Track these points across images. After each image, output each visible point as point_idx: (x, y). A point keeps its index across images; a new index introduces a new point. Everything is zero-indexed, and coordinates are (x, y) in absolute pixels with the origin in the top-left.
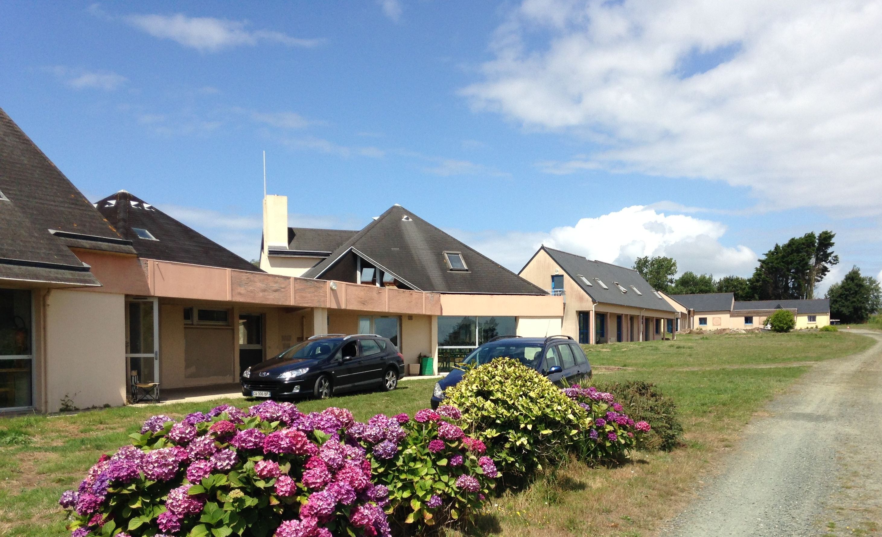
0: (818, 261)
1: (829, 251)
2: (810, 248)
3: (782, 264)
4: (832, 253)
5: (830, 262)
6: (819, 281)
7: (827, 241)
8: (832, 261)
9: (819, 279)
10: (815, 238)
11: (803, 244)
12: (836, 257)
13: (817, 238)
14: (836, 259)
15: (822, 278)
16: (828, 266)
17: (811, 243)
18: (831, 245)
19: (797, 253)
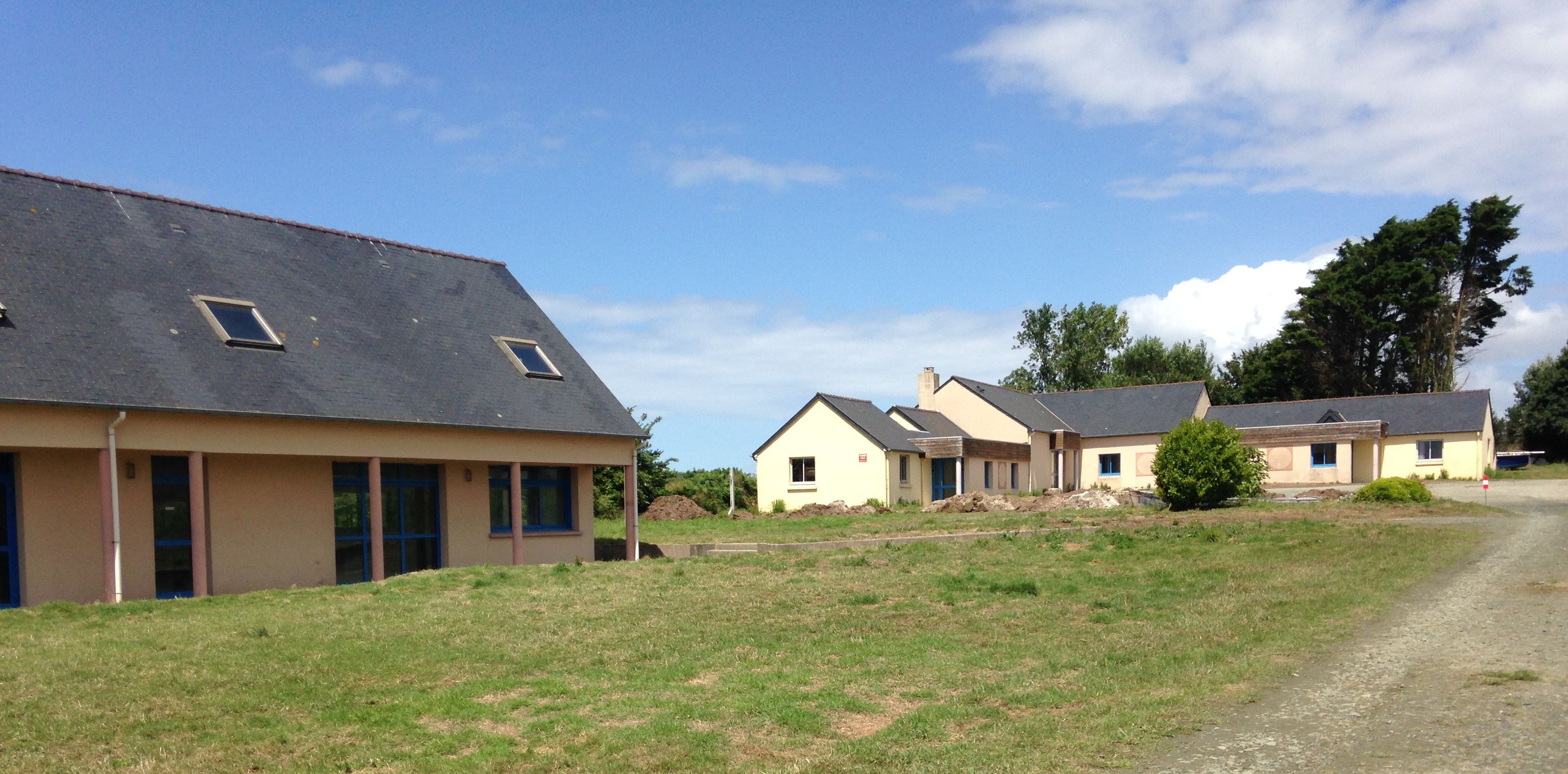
0: (1471, 284)
1: (1502, 254)
2: (1441, 244)
3: (1353, 293)
4: (1512, 260)
5: (1506, 287)
6: (1473, 343)
7: (1494, 223)
8: (1512, 284)
9: (1474, 336)
10: (1457, 217)
11: (1421, 233)
12: (1523, 271)
13: (1464, 214)
14: (1524, 278)
15: (1482, 334)
16: (1499, 297)
17: (1443, 229)
18: (1511, 235)
19: (1397, 260)
